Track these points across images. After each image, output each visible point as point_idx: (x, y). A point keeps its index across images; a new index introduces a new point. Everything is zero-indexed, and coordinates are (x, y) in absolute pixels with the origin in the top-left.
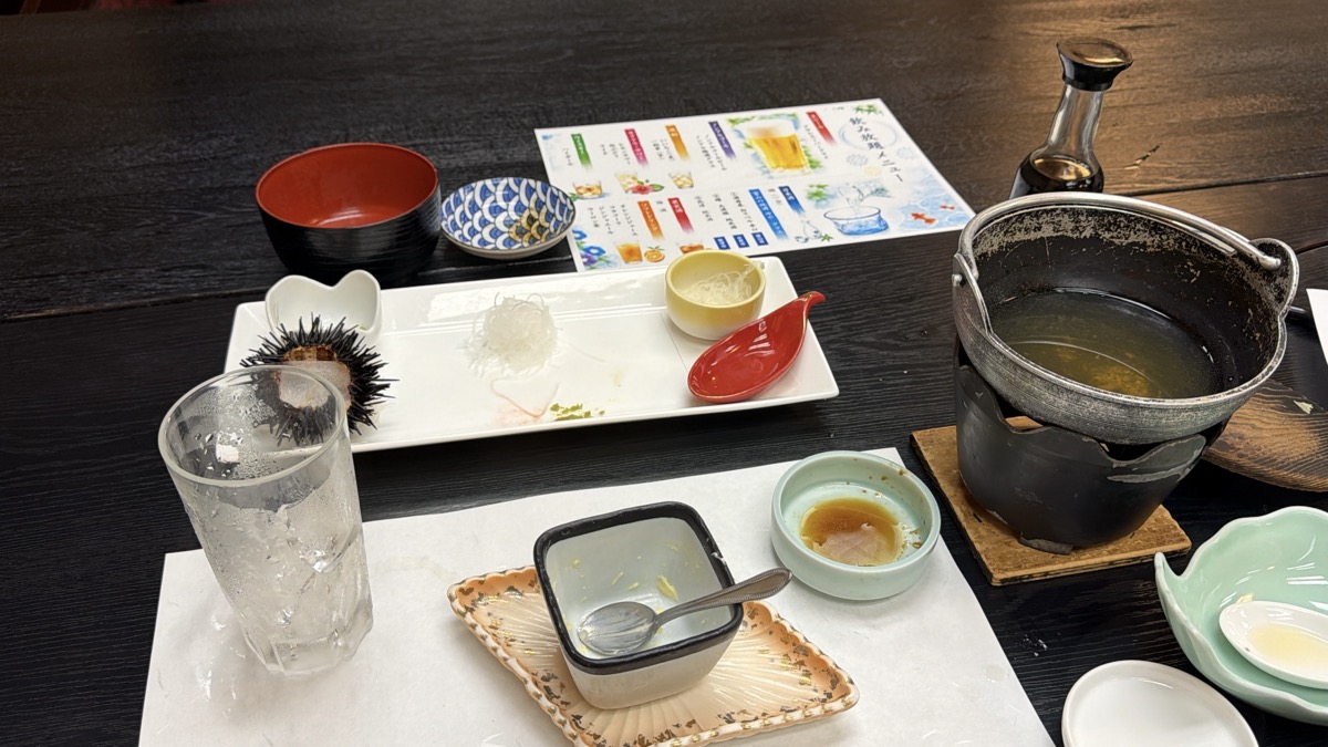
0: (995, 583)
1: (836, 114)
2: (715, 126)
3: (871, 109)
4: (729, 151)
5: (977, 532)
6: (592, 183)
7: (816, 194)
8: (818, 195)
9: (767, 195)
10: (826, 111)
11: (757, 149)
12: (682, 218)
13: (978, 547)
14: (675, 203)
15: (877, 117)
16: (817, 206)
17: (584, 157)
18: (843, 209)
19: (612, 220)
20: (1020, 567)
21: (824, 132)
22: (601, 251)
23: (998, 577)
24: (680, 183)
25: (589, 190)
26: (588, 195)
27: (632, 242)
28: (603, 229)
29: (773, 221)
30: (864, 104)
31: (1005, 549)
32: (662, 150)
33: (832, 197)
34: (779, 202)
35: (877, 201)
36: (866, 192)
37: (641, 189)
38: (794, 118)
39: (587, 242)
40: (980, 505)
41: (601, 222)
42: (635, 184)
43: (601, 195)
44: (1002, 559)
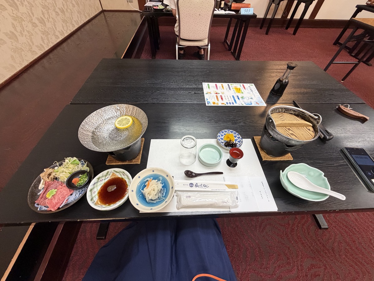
0: (263, 160)
1: (246, 85)
2: (228, 85)
3: (252, 85)
4: (230, 89)
5: (261, 152)
6: (210, 92)
8: (242, 98)
9: (235, 97)
10: (245, 84)
11: (234, 89)
12: (222, 98)
13: (261, 155)
14: (221, 96)
15: (253, 86)
16: (242, 99)
17: (209, 87)
18: (245, 100)
19: (212, 98)
20: (267, 159)
21: (244, 88)
22: (210, 102)
23: (264, 160)
24: (222, 93)
27: (214, 102)
28: (210, 99)
29: (235, 101)
30: (251, 84)
31: (265, 156)
32: (220, 88)
33: (244, 98)
35: (251, 100)
36: (250, 98)
37: (216, 93)
38: (240, 85)
39: (208, 101)
40: (262, 149)
41: (210, 98)
43: (211, 94)
44: (265, 157)
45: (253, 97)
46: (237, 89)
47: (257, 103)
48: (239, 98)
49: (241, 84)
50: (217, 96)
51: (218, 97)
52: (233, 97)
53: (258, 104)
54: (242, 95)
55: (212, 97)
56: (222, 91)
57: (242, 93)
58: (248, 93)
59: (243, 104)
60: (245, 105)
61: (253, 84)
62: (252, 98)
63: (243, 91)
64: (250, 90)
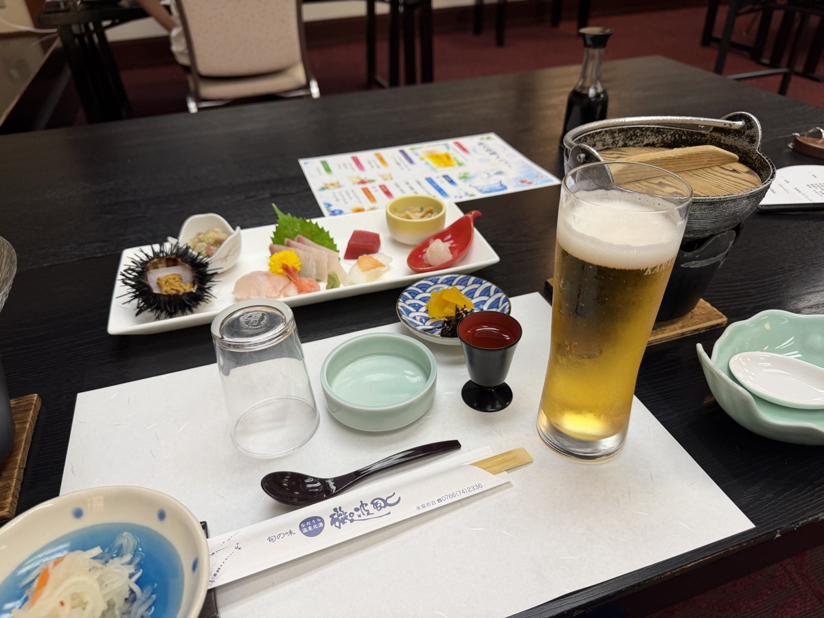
2: (402, 151)
3: (488, 138)
4: (412, 162)
6: (334, 182)
7: (464, 177)
9: (436, 180)
10: (462, 140)
11: (427, 159)
12: (388, 193)
14: (382, 187)
15: (493, 141)
16: (465, 182)
17: (328, 170)
18: (479, 182)
19: (347, 198)
22: (341, 212)
24: (384, 178)
26: (332, 187)
27: (360, 206)
28: (341, 202)
29: (441, 191)
30: (484, 136)
32: (373, 163)
33: (473, 177)
34: (443, 182)
35: (499, 177)
37: (362, 182)
38: (446, 144)
41: (340, 199)
42: (358, 180)
43: (340, 187)
45: (503, 167)
46: (436, 157)
47: (522, 182)
48: (451, 182)
49: (450, 142)
50: (365, 190)
51: (372, 190)
52: (430, 181)
53: (530, 183)
54: (462, 170)
55: (345, 195)
56: (383, 170)
57: (460, 164)
58: (481, 160)
59: (472, 195)
60: (479, 196)
61: (492, 136)
62: (500, 173)
63: (461, 160)
64: (488, 154)
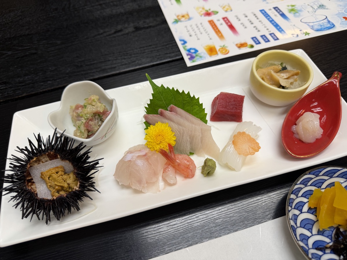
6: (184, 13)
7: (292, 10)
8: (294, 10)
17: (178, 1)
19: (198, 32)
22: (196, 51)
24: (225, 9)
25: (183, 16)
26: (183, 19)
28: (194, 37)
34: (276, 15)
36: (316, 7)
37: (208, 14)
39: (189, 46)
41: (193, 33)
42: (204, 12)
43: (190, 19)
48: (283, 15)
50: (212, 23)
51: (218, 24)
55: (196, 29)
59: (307, 33)
62: (322, 6)
